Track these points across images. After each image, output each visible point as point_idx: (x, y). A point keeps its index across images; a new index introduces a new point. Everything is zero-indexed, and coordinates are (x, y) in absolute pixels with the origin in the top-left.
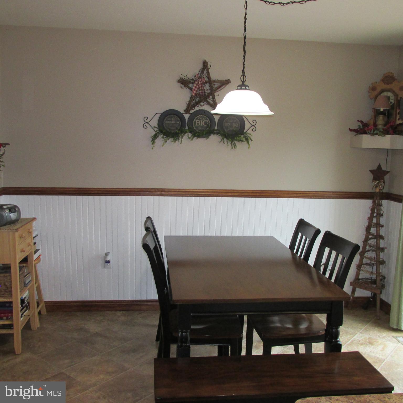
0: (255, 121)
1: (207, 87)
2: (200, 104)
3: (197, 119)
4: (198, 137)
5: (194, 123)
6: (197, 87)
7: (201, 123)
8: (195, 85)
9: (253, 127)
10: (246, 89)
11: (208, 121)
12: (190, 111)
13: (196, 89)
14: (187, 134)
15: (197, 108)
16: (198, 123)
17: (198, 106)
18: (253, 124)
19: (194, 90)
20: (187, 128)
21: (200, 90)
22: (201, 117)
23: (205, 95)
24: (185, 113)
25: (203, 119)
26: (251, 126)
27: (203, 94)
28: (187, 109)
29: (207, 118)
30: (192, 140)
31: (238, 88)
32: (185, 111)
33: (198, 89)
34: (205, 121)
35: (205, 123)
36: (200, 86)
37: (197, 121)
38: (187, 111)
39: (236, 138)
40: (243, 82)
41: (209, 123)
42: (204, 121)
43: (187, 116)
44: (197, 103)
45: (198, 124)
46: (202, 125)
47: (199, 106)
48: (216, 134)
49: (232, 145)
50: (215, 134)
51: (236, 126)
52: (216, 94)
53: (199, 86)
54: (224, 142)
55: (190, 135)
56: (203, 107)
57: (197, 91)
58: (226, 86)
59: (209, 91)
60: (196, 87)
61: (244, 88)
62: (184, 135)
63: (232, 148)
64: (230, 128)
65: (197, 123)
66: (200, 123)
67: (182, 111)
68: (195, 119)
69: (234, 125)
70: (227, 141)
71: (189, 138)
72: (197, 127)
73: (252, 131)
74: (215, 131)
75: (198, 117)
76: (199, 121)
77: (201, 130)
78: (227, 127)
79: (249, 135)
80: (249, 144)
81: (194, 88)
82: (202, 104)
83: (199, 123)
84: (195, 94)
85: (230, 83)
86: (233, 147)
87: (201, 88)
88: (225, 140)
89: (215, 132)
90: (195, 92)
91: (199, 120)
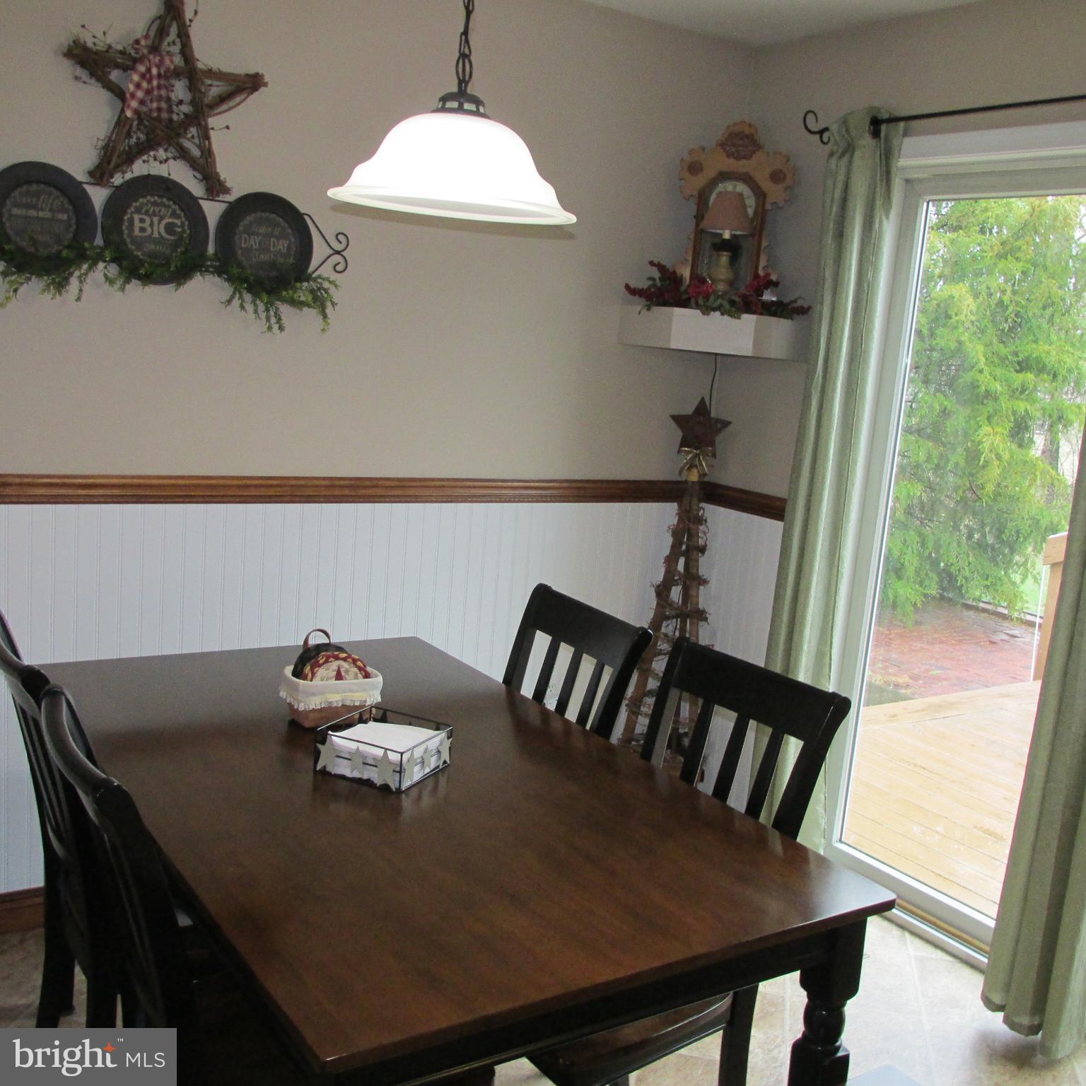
0: (343, 234)
1: (180, 90)
2: (152, 153)
3: (138, 210)
4: (147, 279)
5: (126, 224)
6: (145, 85)
7: (155, 228)
8: (136, 78)
9: (337, 258)
10: (477, 113)
11: (183, 224)
12: (112, 177)
13: (140, 94)
14: (101, 265)
15: (139, 168)
16: (142, 225)
17: (144, 161)
18: (338, 247)
19: (133, 96)
20: (99, 241)
21: (152, 101)
22: (155, 204)
23: (171, 120)
24: (93, 184)
25: (160, 211)
26: (331, 252)
27: (165, 115)
28: (99, 167)
29: (178, 212)
30: (122, 289)
31: (446, 106)
32: (91, 174)
33: (148, 92)
34: (170, 220)
35: (170, 228)
36: (155, 83)
37: (136, 217)
38: (100, 174)
39: (284, 293)
40: (463, 82)
41: (184, 231)
42: (167, 220)
43: (98, 196)
44: (142, 149)
45: (142, 230)
46: (156, 235)
47: (148, 161)
48: (212, 273)
49: (268, 319)
50: (209, 272)
51: (282, 251)
52: (212, 121)
53: (150, 81)
54: (242, 307)
55: (113, 269)
56: (166, 165)
57: (142, 102)
58: (247, 97)
59: (185, 108)
60: (138, 86)
61: (472, 107)
62: (90, 268)
63: (270, 328)
64: (262, 257)
65: (137, 224)
66: (152, 225)
67: (79, 174)
68: (133, 209)
69: (274, 246)
70: (254, 302)
71: (110, 281)
72: (139, 243)
73: (334, 272)
74: (209, 263)
75: (142, 205)
76: (144, 217)
77: (151, 255)
78: (248, 251)
79: (326, 285)
80: (325, 317)
81: (132, 87)
82: (161, 153)
83: (147, 225)
84: (136, 112)
85: (263, 89)
86: (276, 327)
87: (156, 93)
88: (248, 297)
89: (208, 266)
90: (134, 104)
91: (147, 213)
